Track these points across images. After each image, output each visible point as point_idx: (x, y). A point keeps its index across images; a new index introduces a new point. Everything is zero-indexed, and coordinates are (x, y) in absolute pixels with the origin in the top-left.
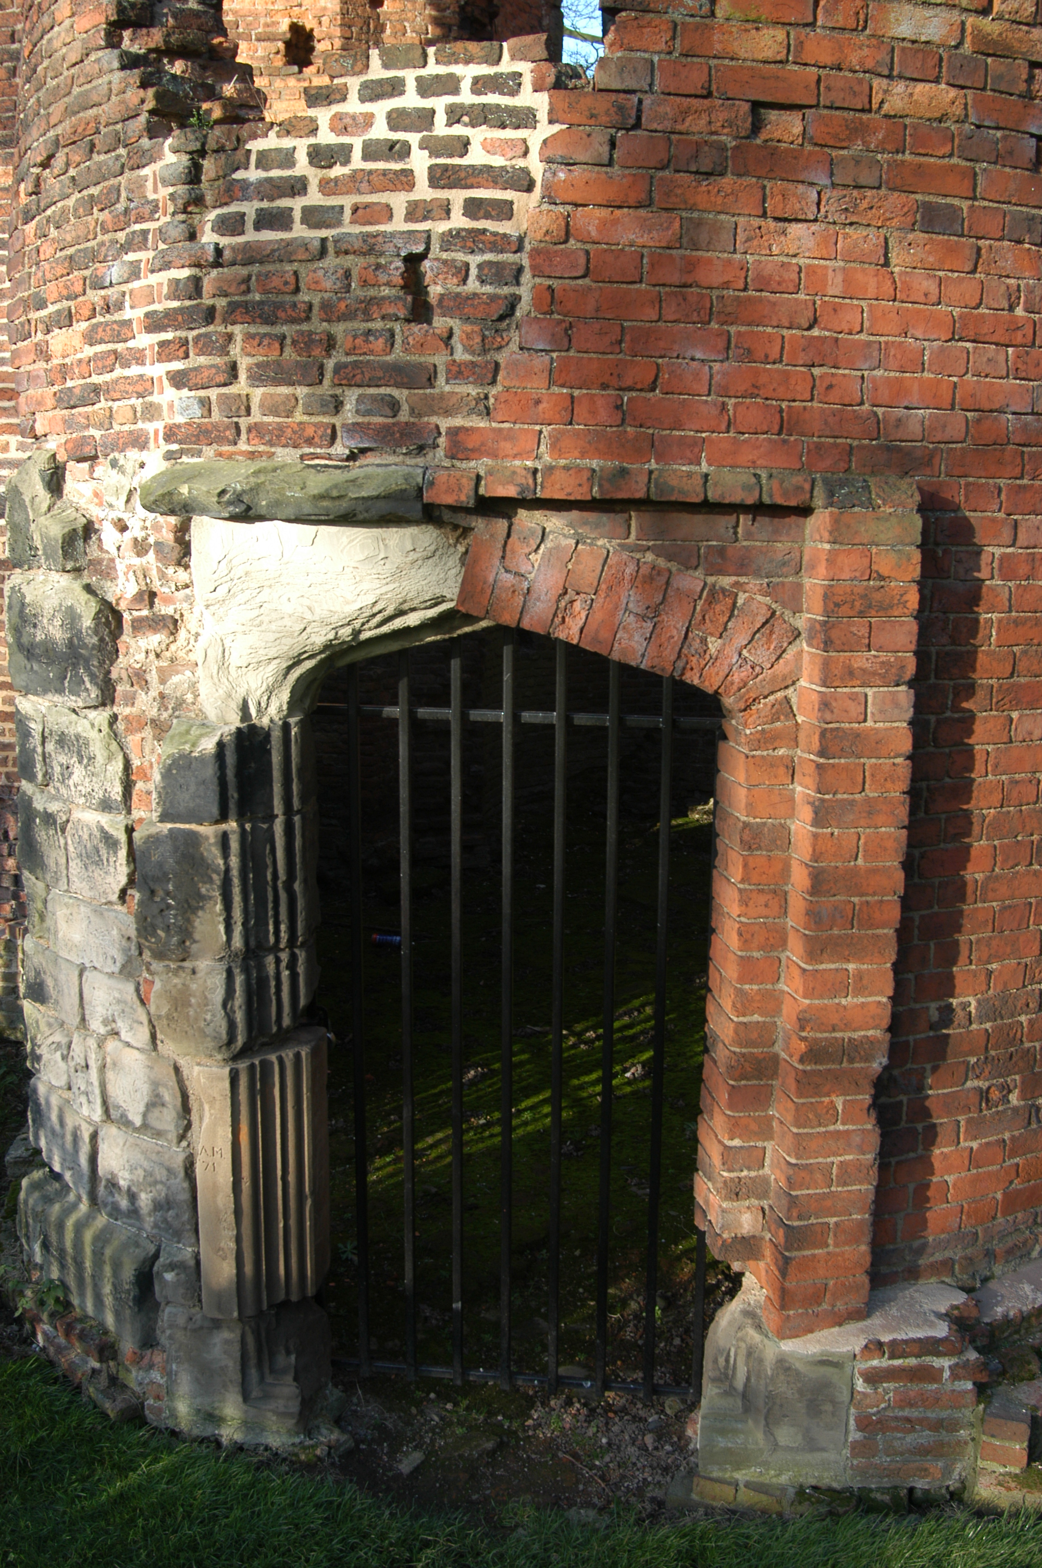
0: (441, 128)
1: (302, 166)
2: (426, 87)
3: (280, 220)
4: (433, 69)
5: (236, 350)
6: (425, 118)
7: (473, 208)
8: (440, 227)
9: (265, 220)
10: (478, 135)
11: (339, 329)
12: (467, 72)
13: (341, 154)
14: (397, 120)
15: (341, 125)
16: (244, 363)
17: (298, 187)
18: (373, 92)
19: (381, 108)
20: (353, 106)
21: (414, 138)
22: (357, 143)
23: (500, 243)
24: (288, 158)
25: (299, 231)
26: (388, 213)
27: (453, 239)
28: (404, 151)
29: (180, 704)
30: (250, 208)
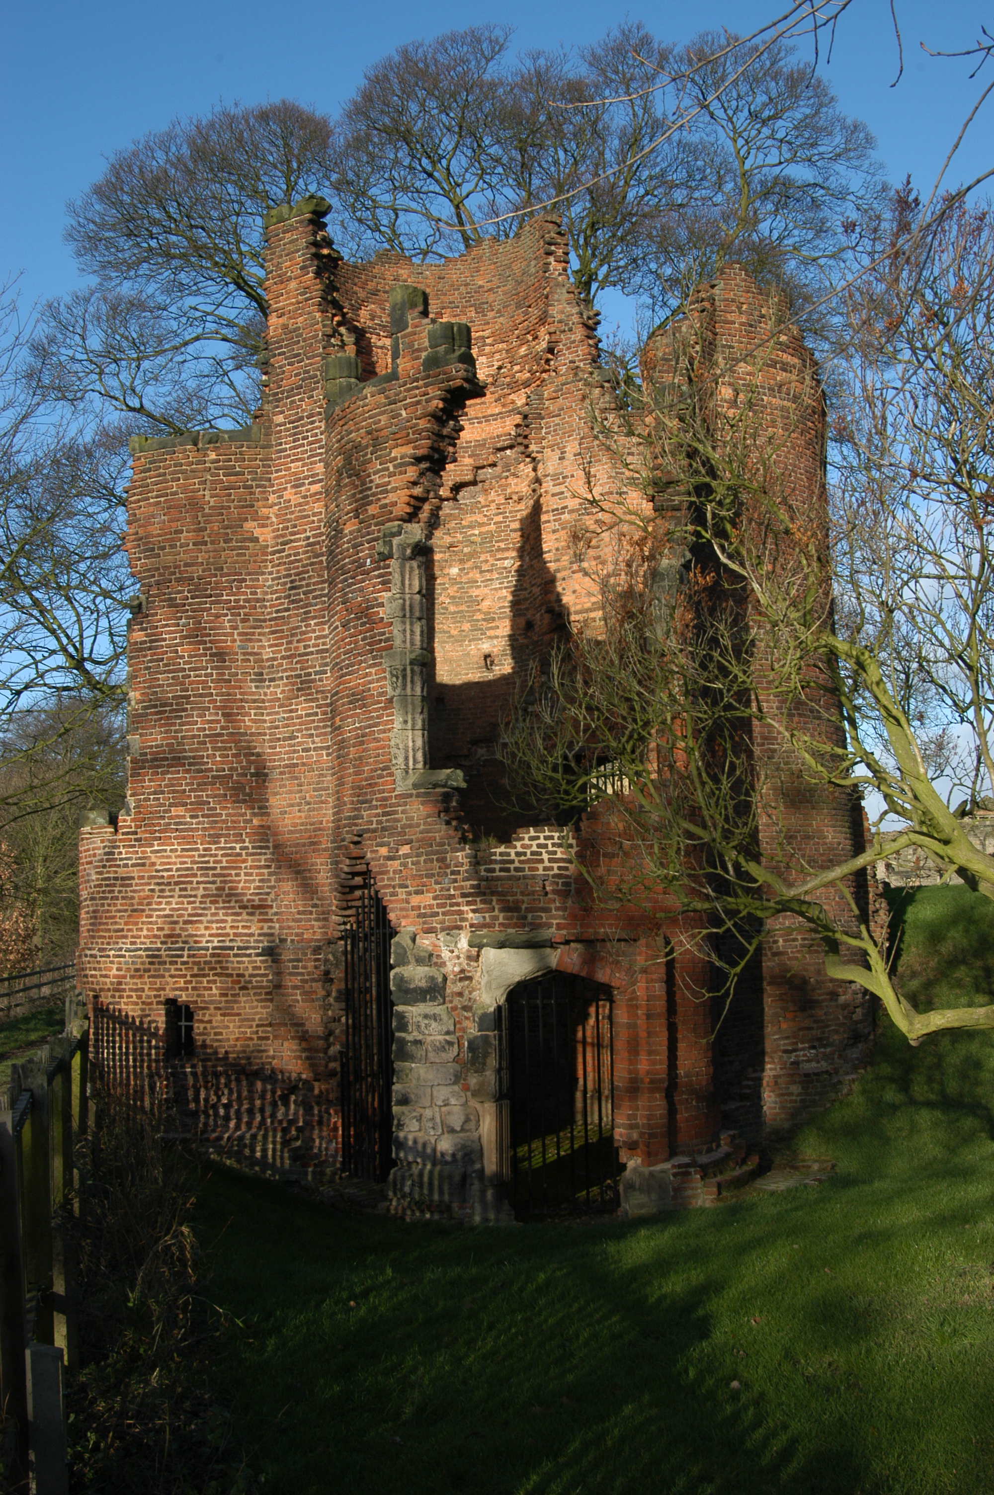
0: (550, 848)
1: (513, 856)
2: (546, 838)
3: (508, 870)
4: (547, 833)
5: (494, 903)
6: (546, 846)
7: (559, 868)
8: (552, 873)
9: (501, 870)
10: (559, 850)
11: (525, 898)
12: (556, 835)
13: (525, 854)
14: (539, 846)
15: (523, 846)
16: (497, 907)
17: (512, 862)
18: (532, 839)
19: (534, 843)
20: (526, 842)
21: (543, 851)
22: (528, 852)
23: (567, 877)
24: (509, 854)
25: (513, 873)
26: (537, 869)
27: (554, 876)
28: (541, 854)
29: (475, 1000)
30: (497, 867)
